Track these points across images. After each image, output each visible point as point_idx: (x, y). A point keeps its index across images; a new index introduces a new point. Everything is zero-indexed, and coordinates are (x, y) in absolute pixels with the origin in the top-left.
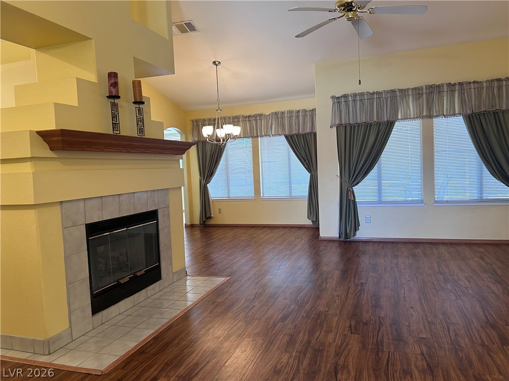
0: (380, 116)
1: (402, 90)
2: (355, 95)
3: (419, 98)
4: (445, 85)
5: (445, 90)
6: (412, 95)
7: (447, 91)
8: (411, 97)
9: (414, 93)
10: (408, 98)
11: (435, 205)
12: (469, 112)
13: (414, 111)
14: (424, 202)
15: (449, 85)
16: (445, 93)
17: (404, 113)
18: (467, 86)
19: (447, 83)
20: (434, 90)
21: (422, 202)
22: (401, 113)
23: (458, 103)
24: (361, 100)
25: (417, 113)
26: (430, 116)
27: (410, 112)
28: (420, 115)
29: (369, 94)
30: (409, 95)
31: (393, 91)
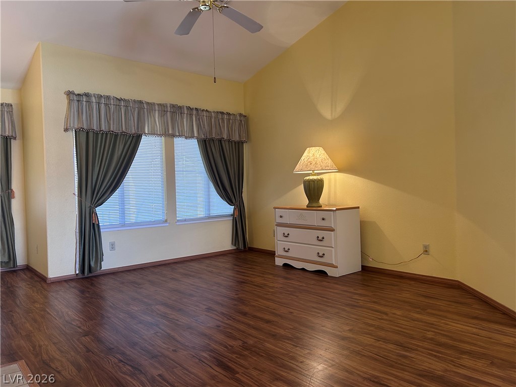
0: (127, 127)
1: (148, 103)
2: (100, 97)
3: (164, 115)
4: (185, 108)
5: (186, 112)
6: (159, 111)
7: (187, 114)
8: (157, 112)
9: (160, 109)
10: (155, 112)
11: (177, 224)
12: (203, 136)
13: (159, 127)
14: (168, 222)
15: (189, 108)
16: (185, 115)
17: (151, 128)
18: (201, 113)
19: (187, 107)
20: (177, 110)
21: (166, 221)
22: (148, 127)
23: (196, 127)
24: (106, 105)
25: (162, 130)
26: (173, 136)
27: (157, 128)
28: (165, 132)
29: (115, 99)
30: (155, 110)
31: (141, 102)
